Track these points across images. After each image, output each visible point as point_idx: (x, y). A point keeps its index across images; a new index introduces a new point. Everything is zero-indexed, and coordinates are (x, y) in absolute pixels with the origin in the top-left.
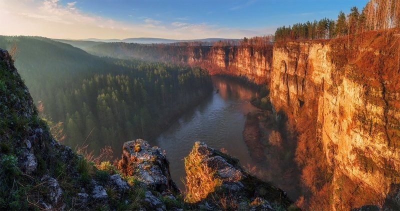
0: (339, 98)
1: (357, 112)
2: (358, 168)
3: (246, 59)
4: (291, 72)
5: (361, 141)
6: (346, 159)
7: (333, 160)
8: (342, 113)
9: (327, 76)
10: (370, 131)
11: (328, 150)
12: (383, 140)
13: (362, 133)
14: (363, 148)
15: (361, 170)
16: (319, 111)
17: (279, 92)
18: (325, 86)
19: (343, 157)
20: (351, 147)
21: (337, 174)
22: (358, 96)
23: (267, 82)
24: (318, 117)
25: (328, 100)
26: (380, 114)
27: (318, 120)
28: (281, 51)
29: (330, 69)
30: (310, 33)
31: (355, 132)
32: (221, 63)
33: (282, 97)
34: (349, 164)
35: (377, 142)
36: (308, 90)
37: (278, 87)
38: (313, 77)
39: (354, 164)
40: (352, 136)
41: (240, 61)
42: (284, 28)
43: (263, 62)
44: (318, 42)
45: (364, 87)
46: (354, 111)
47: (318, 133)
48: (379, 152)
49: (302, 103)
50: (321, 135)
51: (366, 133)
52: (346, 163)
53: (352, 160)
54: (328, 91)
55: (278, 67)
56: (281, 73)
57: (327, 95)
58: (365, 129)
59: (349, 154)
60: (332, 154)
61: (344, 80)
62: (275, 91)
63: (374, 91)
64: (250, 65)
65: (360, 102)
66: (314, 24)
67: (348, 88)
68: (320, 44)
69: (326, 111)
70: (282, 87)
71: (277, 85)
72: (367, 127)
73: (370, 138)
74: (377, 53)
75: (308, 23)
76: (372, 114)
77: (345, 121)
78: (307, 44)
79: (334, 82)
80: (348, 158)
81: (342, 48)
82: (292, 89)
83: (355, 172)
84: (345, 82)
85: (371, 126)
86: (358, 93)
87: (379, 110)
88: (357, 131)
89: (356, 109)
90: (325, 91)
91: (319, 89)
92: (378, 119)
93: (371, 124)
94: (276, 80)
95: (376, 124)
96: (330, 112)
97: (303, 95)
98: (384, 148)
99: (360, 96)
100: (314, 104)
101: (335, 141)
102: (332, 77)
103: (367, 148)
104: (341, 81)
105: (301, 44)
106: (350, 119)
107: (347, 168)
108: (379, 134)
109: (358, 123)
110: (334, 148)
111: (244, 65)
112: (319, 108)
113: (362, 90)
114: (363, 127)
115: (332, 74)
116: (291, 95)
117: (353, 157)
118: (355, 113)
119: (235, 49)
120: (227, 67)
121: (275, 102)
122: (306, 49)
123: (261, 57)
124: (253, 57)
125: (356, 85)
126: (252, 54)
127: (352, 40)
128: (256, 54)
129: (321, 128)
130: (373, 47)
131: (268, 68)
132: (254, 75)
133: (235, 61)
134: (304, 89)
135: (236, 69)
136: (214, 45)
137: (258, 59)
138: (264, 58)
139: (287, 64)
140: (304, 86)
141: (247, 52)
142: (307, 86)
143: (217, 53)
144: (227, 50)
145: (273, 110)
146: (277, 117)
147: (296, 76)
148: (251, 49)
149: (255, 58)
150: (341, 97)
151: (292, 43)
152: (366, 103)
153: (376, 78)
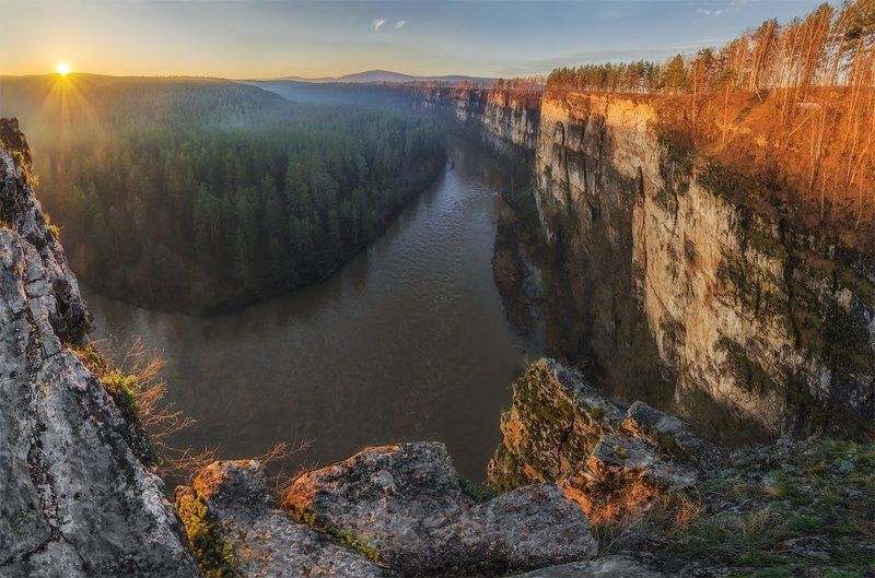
0: (682, 221)
1: (726, 260)
2: (732, 380)
3: (498, 110)
4: (574, 144)
5: (738, 325)
6: (704, 359)
7: (673, 355)
8: (692, 256)
9: (652, 169)
10: (757, 308)
11: (662, 332)
12: (784, 330)
13: (739, 309)
14: (741, 341)
15: (737, 384)
16: (635, 238)
17: (551, 182)
18: (645, 186)
19: (697, 353)
20: (717, 334)
21: (684, 385)
22: (726, 227)
23: (529, 155)
24: (635, 253)
25: (655, 219)
26: (776, 274)
27: (635, 258)
28: (557, 105)
29: (657, 154)
30: (611, 81)
31: (724, 304)
32: (462, 113)
33: (558, 194)
34: (710, 368)
35: (773, 332)
36: (606, 186)
37: (549, 170)
38: (615, 161)
39: (723, 372)
40: (717, 311)
41: (489, 113)
43: (524, 119)
44: (625, 97)
45: (737, 210)
46: (720, 257)
47: (635, 287)
48: (776, 354)
49: (596, 214)
50: (643, 293)
51: (749, 310)
52: (703, 367)
53: (719, 362)
54: (654, 199)
55: (550, 131)
56: (556, 145)
57: (651, 207)
58: (745, 302)
59: (710, 348)
60: (671, 342)
61: (691, 186)
62: (544, 179)
63: (760, 221)
64: (502, 122)
65: (731, 241)
66: (620, 69)
67: (701, 204)
68: (629, 101)
69: (652, 243)
70: (557, 172)
71: (547, 167)
72: (749, 298)
73: (756, 323)
74: (761, 141)
75: (608, 66)
76: (759, 271)
77: (699, 275)
78: (604, 99)
79: (668, 184)
80: (708, 357)
81: (680, 117)
82: (576, 179)
83: (724, 388)
84: (694, 190)
85: (759, 298)
86: (726, 221)
87: (775, 267)
88: (728, 302)
89: (723, 253)
90: (648, 199)
91: (634, 188)
92: (772, 285)
93: (759, 293)
94: (545, 157)
95: (768, 294)
96: (662, 246)
97: (597, 195)
98: (785, 346)
99: (731, 228)
100: (624, 222)
101: (675, 313)
102: (663, 173)
103: (750, 342)
104: (684, 188)
105: (593, 98)
106: (711, 273)
107: (707, 377)
108: (776, 317)
109: (731, 286)
110: (675, 329)
111: (493, 121)
112: (635, 232)
113: (733, 216)
114: (740, 295)
115: (661, 166)
116: (574, 191)
117: (721, 357)
118: (721, 263)
119: (484, 93)
120: (469, 122)
121: (544, 202)
122: (602, 107)
123: (521, 109)
124: (507, 110)
125: (720, 202)
126: (507, 103)
127: (701, 105)
128: (514, 104)
129: (643, 279)
130: (751, 127)
131: (531, 131)
132: (507, 140)
133: (480, 111)
134: (598, 183)
135: (481, 125)
136: (457, 87)
137: (516, 113)
138: (524, 111)
139: (566, 130)
140: (598, 177)
141: (500, 101)
142: (604, 177)
143: (458, 98)
144: (472, 94)
145: (542, 218)
146: (549, 236)
147: (581, 154)
148: (507, 96)
149: (510, 110)
150: (688, 221)
151: (577, 94)
152: (743, 246)
153: (762, 195)
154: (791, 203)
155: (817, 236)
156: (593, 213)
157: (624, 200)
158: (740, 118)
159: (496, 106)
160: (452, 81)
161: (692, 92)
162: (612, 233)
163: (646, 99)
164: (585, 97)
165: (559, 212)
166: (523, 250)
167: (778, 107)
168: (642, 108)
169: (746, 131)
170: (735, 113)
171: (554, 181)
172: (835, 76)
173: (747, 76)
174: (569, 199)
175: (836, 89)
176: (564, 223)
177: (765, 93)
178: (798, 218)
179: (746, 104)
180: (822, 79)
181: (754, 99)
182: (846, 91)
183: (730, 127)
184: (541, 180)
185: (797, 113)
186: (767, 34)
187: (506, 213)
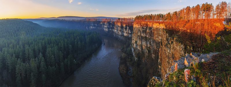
0: (171, 50)
4: (143, 35)
8: (173, 57)
9: (164, 39)
16: (159, 56)
18: (163, 43)
22: (181, 49)
23: (130, 39)
24: (159, 59)
25: (165, 50)
27: (159, 61)
28: (138, 25)
29: (165, 36)
30: (153, 19)
32: (106, 29)
33: (139, 48)
36: (152, 44)
37: (136, 42)
41: (116, 28)
43: (128, 29)
44: (157, 22)
45: (184, 46)
46: (180, 56)
47: (159, 68)
49: (149, 51)
54: (165, 46)
55: (136, 32)
56: (138, 36)
57: (164, 48)
62: (135, 45)
63: (189, 47)
64: (120, 31)
65: (183, 52)
66: (155, 16)
67: (176, 46)
68: (158, 24)
69: (164, 56)
70: (139, 42)
74: (189, 31)
75: (152, 15)
78: (151, 23)
79: (168, 42)
82: (144, 43)
84: (174, 43)
90: (163, 46)
91: (160, 44)
94: (135, 39)
96: (166, 56)
97: (150, 47)
100: (156, 53)
102: (167, 40)
104: (172, 42)
105: (148, 23)
112: (159, 54)
115: (167, 38)
116: (143, 46)
119: (114, 23)
120: (109, 31)
121: (135, 50)
122: (151, 25)
123: (127, 27)
124: (122, 27)
125: (180, 44)
126: (122, 25)
127: (175, 24)
128: (124, 25)
129: (161, 66)
130: (186, 28)
131: (130, 32)
132: (123, 35)
133: (113, 28)
134: (150, 44)
135: (113, 32)
136: (103, 20)
137: (125, 28)
138: (128, 27)
139: (141, 32)
140: (150, 42)
141: (119, 24)
142: (151, 42)
143: (104, 24)
144: (109, 23)
145: (134, 54)
146: (136, 59)
147: (146, 37)
148: (122, 23)
149: (123, 27)
150: (173, 49)
151: (144, 22)
152: (185, 53)
153: (189, 42)
154: (195, 43)
155: (200, 48)
156: (148, 51)
157: (156, 47)
158: (184, 26)
159: (118, 26)
160: (101, 18)
161: (173, 21)
162: (153, 56)
163: (162, 23)
164: (146, 23)
165: (139, 52)
166: (128, 64)
167: (192, 23)
168: (161, 25)
169: (185, 29)
170: (183, 25)
171: (138, 45)
172: (203, 17)
173: (185, 17)
174: (142, 49)
175: (203, 19)
176: (140, 55)
177: (189, 21)
178: (197, 45)
179: (185, 23)
180: (200, 17)
181: (186, 22)
182: (205, 20)
183: (182, 28)
184: (134, 45)
185: (196, 25)
186: (188, 9)
187: (123, 55)
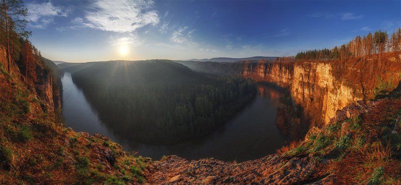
0: (338, 96)
3: (277, 71)
4: (306, 80)
9: (330, 84)
16: (324, 104)
17: (298, 93)
18: (328, 89)
23: (290, 86)
24: (323, 108)
25: (330, 97)
28: (300, 68)
29: (332, 80)
32: (262, 74)
33: (300, 97)
36: (316, 91)
37: (297, 90)
38: (319, 83)
41: (273, 73)
42: (301, 53)
43: (287, 74)
44: (322, 62)
45: (353, 89)
49: (312, 100)
50: (324, 118)
54: (331, 92)
55: (298, 77)
56: (300, 81)
57: (330, 94)
62: (295, 93)
63: (358, 90)
64: (279, 76)
65: (351, 97)
67: (344, 90)
68: (323, 64)
69: (329, 103)
70: (300, 90)
74: (359, 71)
79: (335, 87)
81: (338, 67)
82: (306, 91)
84: (342, 87)
86: (350, 93)
90: (329, 92)
91: (325, 90)
94: (296, 86)
96: (332, 104)
97: (313, 95)
100: (320, 100)
102: (334, 84)
104: (339, 87)
105: (312, 64)
111: (275, 75)
112: (324, 102)
113: (352, 91)
115: (333, 83)
116: (305, 95)
119: (271, 65)
120: (265, 77)
123: (286, 70)
125: (348, 88)
126: (281, 68)
127: (344, 63)
128: (283, 69)
129: (325, 114)
131: (290, 77)
132: (281, 82)
133: (270, 73)
134: (313, 91)
135: (270, 78)
136: (259, 62)
137: (284, 72)
138: (288, 71)
139: (303, 76)
140: (313, 89)
141: (278, 67)
142: (315, 89)
143: (260, 68)
144: (266, 65)
145: (294, 105)
146: (296, 109)
147: (308, 83)
148: (281, 65)
149: (282, 71)
150: (340, 95)
153: (359, 84)
157: (321, 94)
161: (341, 59)
162: (317, 104)
163: (328, 62)
165: (300, 102)
166: (287, 115)
167: (363, 61)
168: (327, 65)
169: (355, 69)
170: (353, 65)
174: (304, 97)
175: (376, 55)
176: (301, 105)
183: (351, 68)
185: (367, 62)
186: (358, 41)
